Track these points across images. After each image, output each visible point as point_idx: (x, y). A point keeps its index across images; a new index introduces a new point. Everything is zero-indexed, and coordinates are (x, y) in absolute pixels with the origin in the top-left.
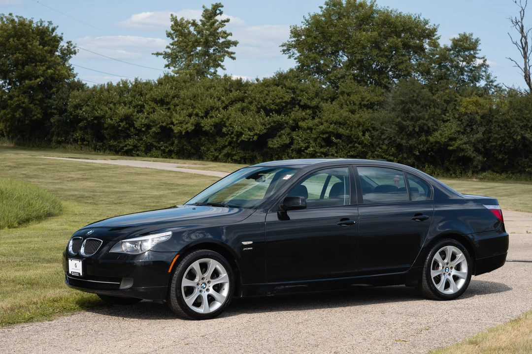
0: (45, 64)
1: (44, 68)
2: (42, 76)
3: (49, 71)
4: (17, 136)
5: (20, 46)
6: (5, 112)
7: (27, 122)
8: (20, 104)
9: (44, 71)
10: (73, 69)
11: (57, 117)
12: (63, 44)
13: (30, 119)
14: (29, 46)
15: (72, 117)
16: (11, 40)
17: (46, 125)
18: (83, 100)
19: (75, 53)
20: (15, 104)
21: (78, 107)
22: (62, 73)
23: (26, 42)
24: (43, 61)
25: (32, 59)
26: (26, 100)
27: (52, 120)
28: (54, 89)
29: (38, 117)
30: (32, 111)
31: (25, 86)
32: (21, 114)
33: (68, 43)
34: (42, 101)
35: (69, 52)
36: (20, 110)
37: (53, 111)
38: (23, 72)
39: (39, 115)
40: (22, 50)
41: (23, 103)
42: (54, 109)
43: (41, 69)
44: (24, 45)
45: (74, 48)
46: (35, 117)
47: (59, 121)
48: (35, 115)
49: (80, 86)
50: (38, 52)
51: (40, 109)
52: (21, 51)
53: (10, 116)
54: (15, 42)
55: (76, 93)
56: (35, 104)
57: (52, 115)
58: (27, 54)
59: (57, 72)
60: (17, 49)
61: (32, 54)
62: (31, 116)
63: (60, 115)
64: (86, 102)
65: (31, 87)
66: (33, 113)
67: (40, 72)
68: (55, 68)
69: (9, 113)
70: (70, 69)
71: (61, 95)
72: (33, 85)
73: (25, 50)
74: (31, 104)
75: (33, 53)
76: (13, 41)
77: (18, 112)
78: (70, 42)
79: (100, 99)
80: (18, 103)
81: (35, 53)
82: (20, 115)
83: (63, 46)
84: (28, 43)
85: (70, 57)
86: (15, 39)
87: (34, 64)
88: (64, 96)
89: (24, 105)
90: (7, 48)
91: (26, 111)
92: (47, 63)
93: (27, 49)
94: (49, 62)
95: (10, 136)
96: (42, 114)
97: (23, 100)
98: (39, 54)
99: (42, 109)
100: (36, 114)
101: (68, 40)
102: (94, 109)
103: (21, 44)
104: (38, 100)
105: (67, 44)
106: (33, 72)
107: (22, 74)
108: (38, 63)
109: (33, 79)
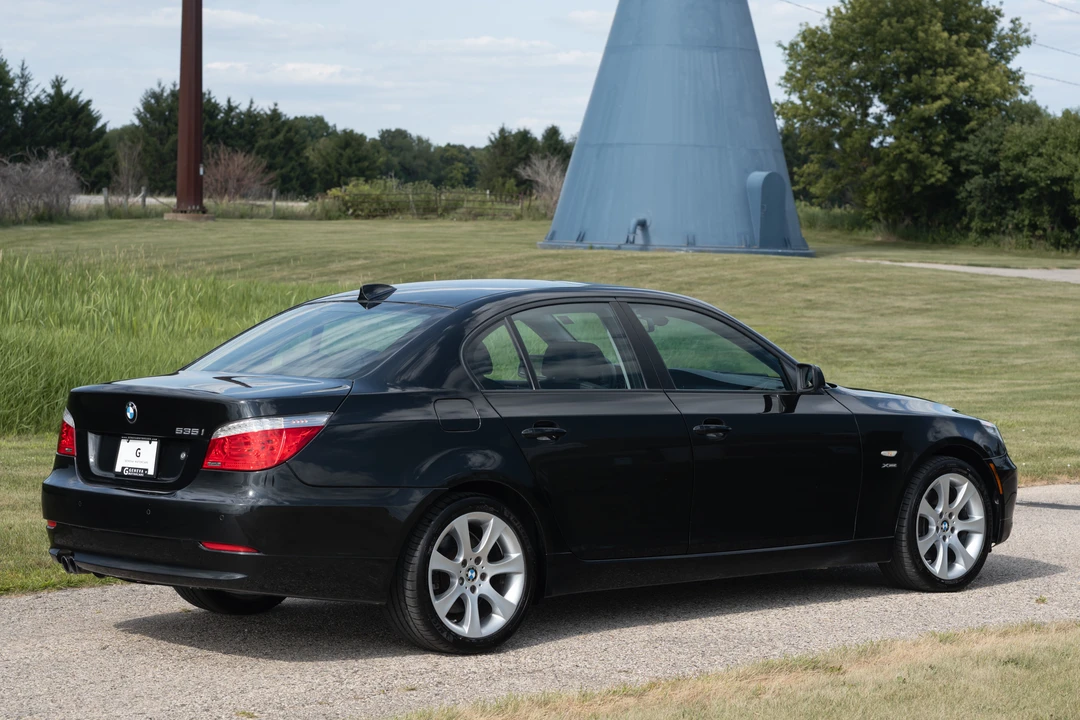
0: (954, 71)
1: (952, 78)
2: (947, 95)
3: (961, 85)
4: (904, 220)
5: (903, 36)
6: (874, 171)
7: (917, 189)
8: (901, 154)
9: (952, 84)
10: (1022, 77)
11: (978, 180)
12: (1004, 25)
13: (922, 183)
14: (921, 35)
15: (1009, 178)
16: (885, 22)
17: (959, 197)
18: (1031, 145)
19: (1028, 42)
20: (891, 155)
21: (1020, 158)
22: (989, 90)
23: (915, 27)
24: (951, 62)
25: (927, 61)
26: (914, 146)
27: (968, 186)
28: (973, 124)
29: (938, 180)
30: (926, 168)
31: (913, 116)
32: (905, 175)
33: (1012, 21)
34: (948, 145)
35: (1017, 39)
36: (903, 166)
37: (974, 167)
38: (908, 88)
39: (939, 176)
40: (909, 43)
41: (909, 151)
42: (973, 162)
43: (944, 81)
44: (912, 32)
45: (1026, 31)
46: (933, 180)
47: (983, 189)
48: (932, 176)
49: (1032, 113)
50: (939, 46)
51: (944, 164)
52: (904, 45)
53: (884, 177)
54: (892, 27)
55: (1016, 128)
56: (933, 154)
57: (970, 175)
58: (917, 51)
59: (980, 88)
60: (895, 42)
61: (928, 51)
62: (925, 177)
63: (986, 176)
64: (1035, 148)
65: (927, 122)
66: (928, 172)
67: (941, 88)
68: (977, 80)
69: (882, 173)
70: (1015, 77)
71: (988, 132)
72: (927, 114)
73: (913, 42)
74: (923, 153)
75: (929, 47)
76: (889, 24)
77: (899, 171)
78: (1017, 19)
79: (1065, 139)
80: (897, 151)
81: (934, 47)
82: (901, 175)
83: (1002, 29)
84: (920, 28)
85: (1017, 52)
86: (894, 20)
87: (930, 72)
88: (994, 136)
89: (910, 156)
90: (877, 39)
91: (916, 168)
92: (959, 69)
93: (916, 39)
94: (965, 66)
95: (890, 221)
96: (949, 174)
97: (907, 147)
98: (942, 50)
99: (948, 162)
100: (935, 173)
101: (1014, 16)
102: (1053, 163)
103: (906, 30)
104: (938, 144)
105: (1011, 25)
106: (929, 88)
107: (909, 92)
108: (940, 70)
109: (929, 100)
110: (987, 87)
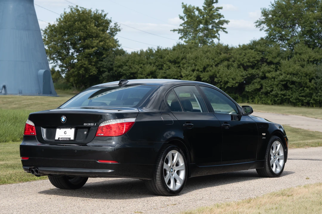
0: (98, 39)
1: (98, 41)
2: (96, 46)
3: (101, 43)
4: (82, 86)
5: (82, 27)
6: (73, 71)
7: (87, 76)
8: (82, 65)
9: (98, 43)
10: (118, 41)
11: (107, 73)
12: (112, 25)
13: (89, 74)
14: (88, 27)
15: (116, 73)
16: (76, 23)
17: (100, 79)
18: (123, 62)
19: (120, 30)
20: (79, 66)
21: (120, 67)
22: (109, 45)
23: (86, 25)
24: (97, 36)
25: (89, 36)
26: (86, 63)
27: (104, 75)
28: (104, 56)
29: (94, 73)
30: (90, 69)
31: (86, 53)
32: (84, 72)
33: (115, 24)
34: (96, 62)
35: (116, 30)
36: (83, 69)
37: (104, 69)
38: (84, 44)
39: (94, 72)
40: (84, 30)
41: (85, 64)
42: (105, 68)
43: (95, 42)
44: (85, 26)
45: (119, 27)
46: (92, 73)
47: (108, 76)
48: (92, 72)
49: (122, 52)
50: (94, 31)
51: (95, 68)
52: (83, 31)
53: (76, 73)
54: (79, 25)
55: (118, 57)
56: (92, 65)
57: (104, 72)
58: (86, 32)
59: (106, 44)
60: (80, 29)
61: (90, 32)
62: (90, 72)
63: (109, 72)
64: (125, 63)
65: (90, 55)
66: (91, 71)
67: (95, 44)
68: (105, 42)
69: (76, 71)
70: (116, 41)
71: (109, 58)
72: (90, 53)
73: (85, 30)
74: (89, 65)
75: (91, 31)
76: (78, 24)
77: (81, 70)
78: (116, 23)
79: (134, 61)
80: (81, 64)
81: (92, 31)
82: (82, 72)
83: (112, 26)
84: (87, 25)
85: (116, 33)
86: (79, 22)
87: (91, 39)
88: (111, 60)
89: (85, 66)
90: (74, 28)
91: (87, 70)
92: (100, 38)
93: (86, 29)
94: (101, 38)
95: (78, 86)
96: (97, 72)
97: (84, 63)
98: (94, 32)
99: (97, 68)
100: (93, 71)
101: (115, 22)
102: (130, 68)
103: (83, 26)
104: (94, 62)
105: (114, 25)
106: (91, 44)
107: (84, 45)
108: (94, 38)
109: (91, 48)
110: (109, 44)
